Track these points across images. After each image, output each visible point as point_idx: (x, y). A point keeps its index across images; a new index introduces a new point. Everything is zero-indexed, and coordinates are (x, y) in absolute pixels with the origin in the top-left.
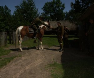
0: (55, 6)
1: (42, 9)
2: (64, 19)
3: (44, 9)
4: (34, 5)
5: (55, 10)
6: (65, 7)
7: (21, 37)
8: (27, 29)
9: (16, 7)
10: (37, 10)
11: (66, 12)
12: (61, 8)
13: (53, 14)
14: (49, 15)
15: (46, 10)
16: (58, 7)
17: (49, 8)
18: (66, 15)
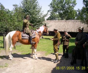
0: (64, 2)
1: (49, 6)
2: (76, 18)
3: (51, 6)
4: (37, 3)
5: (64, 7)
6: (76, 4)
7: (12, 44)
8: (19, 34)
9: (14, 5)
10: (41, 9)
11: (79, 9)
12: (71, 5)
13: (62, 12)
14: (58, 13)
15: (53, 7)
16: (68, 4)
17: (57, 5)
18: (78, 13)
